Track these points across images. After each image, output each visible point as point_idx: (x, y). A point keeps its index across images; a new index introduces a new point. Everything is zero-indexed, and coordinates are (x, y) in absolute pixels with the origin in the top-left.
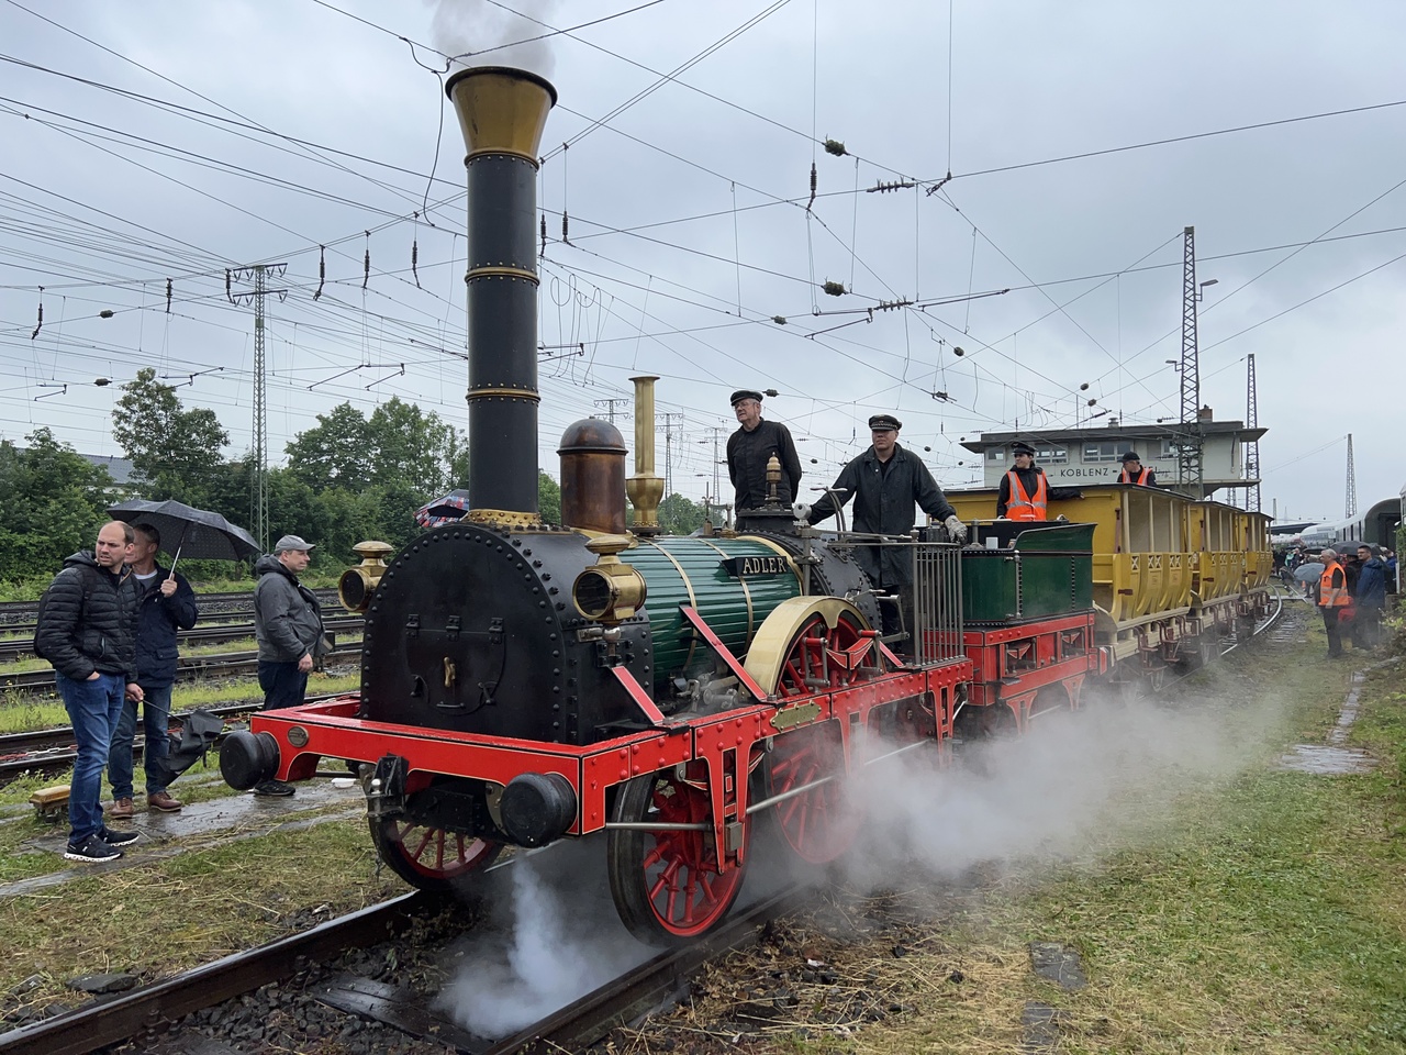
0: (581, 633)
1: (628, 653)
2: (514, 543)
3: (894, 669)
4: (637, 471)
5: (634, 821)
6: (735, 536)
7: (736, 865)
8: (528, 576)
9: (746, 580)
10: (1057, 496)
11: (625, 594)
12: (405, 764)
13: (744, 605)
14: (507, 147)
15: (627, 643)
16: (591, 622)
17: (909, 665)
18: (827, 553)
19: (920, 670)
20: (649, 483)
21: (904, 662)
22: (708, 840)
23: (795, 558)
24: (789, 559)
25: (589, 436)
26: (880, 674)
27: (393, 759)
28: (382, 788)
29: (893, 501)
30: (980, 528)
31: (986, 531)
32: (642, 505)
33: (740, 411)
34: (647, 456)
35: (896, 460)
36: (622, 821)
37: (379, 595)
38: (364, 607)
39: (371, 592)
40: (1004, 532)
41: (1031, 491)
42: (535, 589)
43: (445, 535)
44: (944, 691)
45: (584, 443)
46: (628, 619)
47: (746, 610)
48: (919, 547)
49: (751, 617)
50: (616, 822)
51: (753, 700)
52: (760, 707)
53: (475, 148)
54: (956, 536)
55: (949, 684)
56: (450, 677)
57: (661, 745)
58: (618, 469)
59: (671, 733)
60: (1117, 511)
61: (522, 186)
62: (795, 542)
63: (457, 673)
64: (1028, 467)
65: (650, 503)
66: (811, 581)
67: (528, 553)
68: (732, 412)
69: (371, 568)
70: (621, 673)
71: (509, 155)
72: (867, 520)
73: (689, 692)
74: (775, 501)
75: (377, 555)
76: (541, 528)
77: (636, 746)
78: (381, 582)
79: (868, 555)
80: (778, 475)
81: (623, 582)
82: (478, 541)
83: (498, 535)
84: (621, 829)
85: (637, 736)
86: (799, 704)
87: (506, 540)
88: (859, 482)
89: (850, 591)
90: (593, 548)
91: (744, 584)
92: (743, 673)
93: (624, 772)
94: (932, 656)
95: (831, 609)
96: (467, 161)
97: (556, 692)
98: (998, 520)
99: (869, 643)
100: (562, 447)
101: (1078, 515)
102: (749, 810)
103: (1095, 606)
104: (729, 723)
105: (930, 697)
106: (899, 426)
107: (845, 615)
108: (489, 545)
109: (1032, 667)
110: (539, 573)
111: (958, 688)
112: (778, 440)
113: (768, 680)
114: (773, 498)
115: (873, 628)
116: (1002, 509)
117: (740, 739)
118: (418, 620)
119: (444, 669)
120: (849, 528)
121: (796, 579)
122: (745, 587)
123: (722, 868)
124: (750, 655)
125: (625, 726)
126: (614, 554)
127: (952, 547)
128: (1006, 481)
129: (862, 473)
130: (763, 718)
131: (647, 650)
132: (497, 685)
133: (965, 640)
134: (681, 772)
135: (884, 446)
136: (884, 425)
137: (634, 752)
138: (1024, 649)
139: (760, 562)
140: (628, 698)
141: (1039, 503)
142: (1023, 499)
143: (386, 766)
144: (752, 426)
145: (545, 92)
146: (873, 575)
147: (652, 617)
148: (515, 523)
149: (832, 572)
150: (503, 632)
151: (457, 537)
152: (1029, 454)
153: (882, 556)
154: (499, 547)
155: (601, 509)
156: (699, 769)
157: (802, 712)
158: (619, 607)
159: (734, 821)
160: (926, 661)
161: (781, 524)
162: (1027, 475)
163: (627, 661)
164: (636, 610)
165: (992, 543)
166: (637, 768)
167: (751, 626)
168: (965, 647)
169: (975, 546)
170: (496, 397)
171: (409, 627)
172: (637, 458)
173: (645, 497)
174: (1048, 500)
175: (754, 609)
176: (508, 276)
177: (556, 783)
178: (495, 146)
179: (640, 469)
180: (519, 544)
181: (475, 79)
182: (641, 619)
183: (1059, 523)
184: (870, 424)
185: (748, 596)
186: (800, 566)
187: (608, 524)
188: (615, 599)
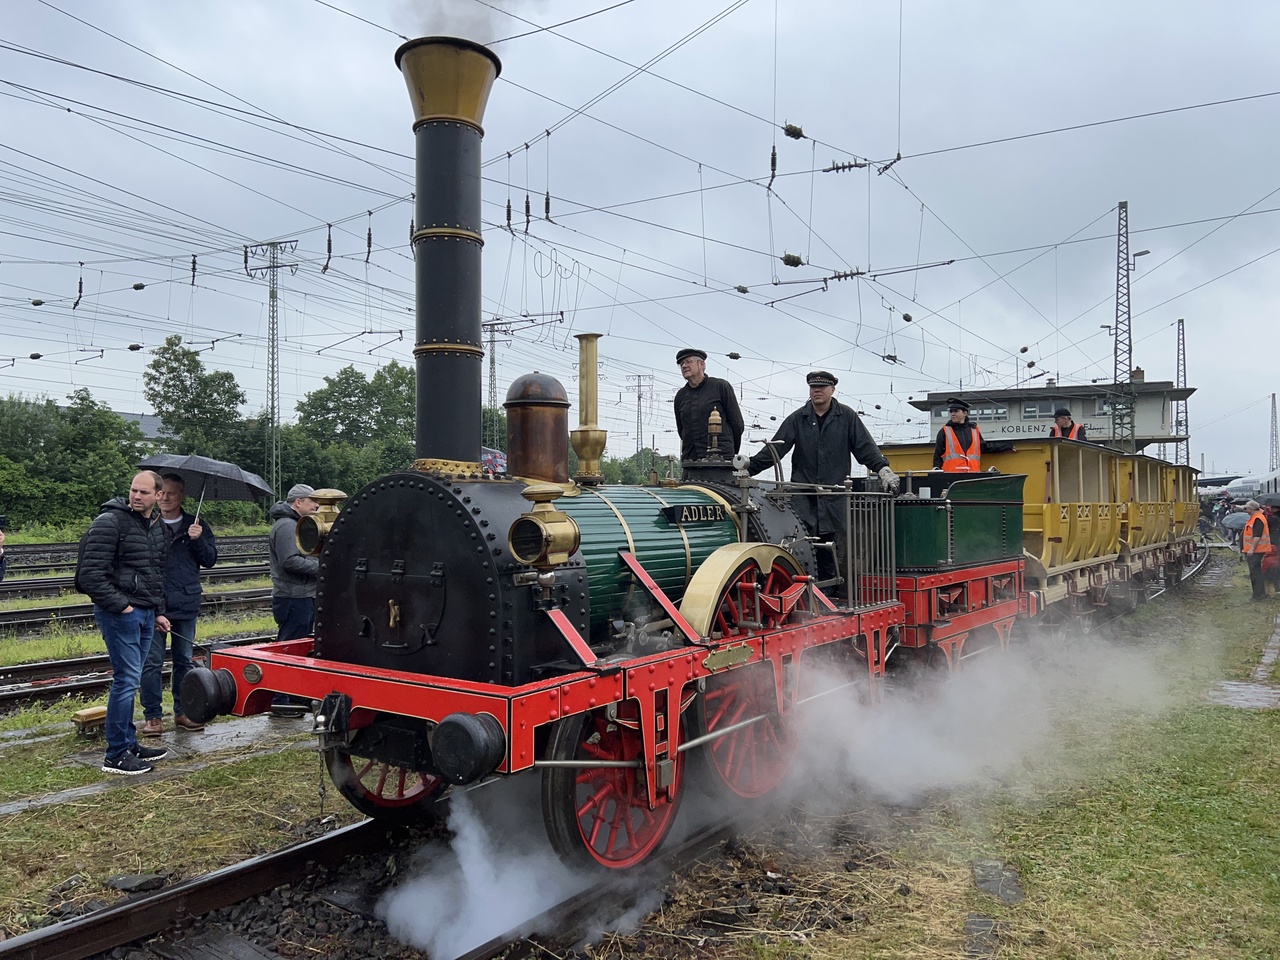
0: (517, 578)
1: (563, 596)
2: (454, 491)
3: (829, 613)
4: (581, 423)
5: (567, 759)
6: (677, 485)
7: (667, 801)
8: (467, 522)
9: (685, 527)
10: (990, 450)
11: (558, 540)
12: (348, 701)
13: (682, 551)
14: (453, 114)
15: (563, 587)
16: (527, 567)
17: (843, 609)
18: (765, 501)
19: (852, 614)
20: (592, 434)
21: (837, 606)
22: (640, 777)
23: (734, 506)
24: (728, 507)
25: (534, 390)
26: (812, 617)
27: (337, 697)
28: (326, 724)
29: (830, 453)
30: (914, 479)
31: (919, 482)
32: (586, 456)
33: (685, 368)
34: (590, 409)
35: (832, 414)
36: (555, 759)
37: (331, 540)
38: (318, 551)
39: (324, 537)
40: (936, 482)
41: (966, 445)
42: (474, 535)
43: (392, 483)
44: (877, 633)
45: (528, 397)
46: (565, 564)
47: (684, 555)
48: (852, 497)
49: (689, 562)
50: (551, 760)
51: (687, 642)
52: (693, 649)
53: (423, 114)
54: (889, 487)
55: (881, 627)
56: (395, 618)
57: (592, 686)
58: (561, 422)
59: (601, 674)
60: (1048, 464)
61: (466, 151)
62: (734, 492)
63: (402, 615)
64: (963, 422)
65: (593, 453)
66: (749, 528)
67: (467, 501)
68: (678, 369)
69: (326, 514)
70: (557, 616)
71: (454, 122)
72: (805, 471)
73: (624, 634)
74: (716, 453)
75: (331, 502)
76: (483, 477)
77: (566, 687)
78: (333, 527)
79: (806, 504)
80: (719, 427)
81: (557, 528)
82: (421, 489)
83: (440, 483)
84: (554, 767)
85: (569, 677)
86: (732, 646)
87: (447, 488)
88: (797, 435)
89: (786, 537)
90: (528, 496)
91: (683, 531)
92: (680, 618)
93: (554, 713)
94: (865, 599)
95: (765, 555)
96: (415, 127)
97: (493, 634)
98: (933, 470)
99: (802, 587)
100: (508, 400)
101: (1010, 467)
102: (681, 748)
103: (1025, 553)
104: (661, 664)
105: (862, 639)
106: (835, 382)
107: (779, 561)
108: (431, 493)
109: (964, 610)
110: (477, 519)
111: (890, 631)
112: (722, 396)
113: (702, 622)
114: (714, 450)
115: (808, 574)
116: (938, 461)
117: (672, 679)
118: (366, 564)
119: (389, 610)
120: (787, 477)
121: (734, 526)
122: (683, 533)
123: (653, 804)
124: (686, 600)
125: (560, 667)
126: (549, 501)
127: (885, 496)
128: (942, 436)
129: (800, 426)
130: (695, 659)
131: (583, 594)
132: (438, 627)
133: (897, 585)
134: (612, 711)
135: (821, 401)
136: (821, 381)
137: (565, 693)
138: (956, 594)
139: (699, 509)
140: (562, 641)
141: (974, 456)
142: (959, 452)
143: (331, 703)
144: (697, 382)
145: (489, 61)
146: (810, 523)
147: (588, 562)
148: (458, 471)
149: (768, 520)
150: (443, 576)
151: (402, 485)
152: (964, 410)
153: (820, 506)
154: (441, 495)
155: (544, 459)
156: (630, 708)
157: (735, 654)
158: (552, 552)
159: (666, 758)
160: (860, 604)
161: (720, 475)
162: (962, 429)
163: (563, 604)
164: (570, 556)
165: (925, 493)
166: (567, 708)
167: (689, 571)
168: (898, 591)
169: (909, 495)
170: (441, 351)
171: (358, 571)
172: (581, 411)
173: (588, 448)
174: (982, 453)
175: (692, 554)
176: (453, 237)
177: (485, 723)
178: (442, 113)
179: (584, 421)
180: (459, 492)
181: (423, 48)
182: (578, 564)
183: (990, 475)
184: (808, 380)
185: (686, 542)
186: (738, 514)
187: (550, 473)
188: (548, 545)
